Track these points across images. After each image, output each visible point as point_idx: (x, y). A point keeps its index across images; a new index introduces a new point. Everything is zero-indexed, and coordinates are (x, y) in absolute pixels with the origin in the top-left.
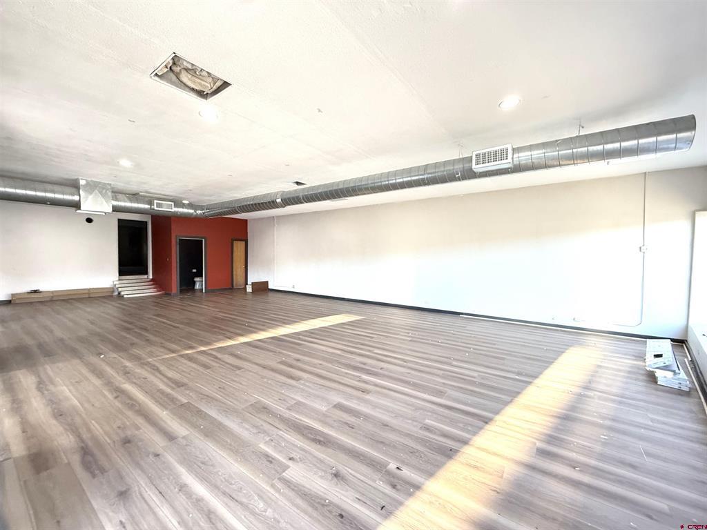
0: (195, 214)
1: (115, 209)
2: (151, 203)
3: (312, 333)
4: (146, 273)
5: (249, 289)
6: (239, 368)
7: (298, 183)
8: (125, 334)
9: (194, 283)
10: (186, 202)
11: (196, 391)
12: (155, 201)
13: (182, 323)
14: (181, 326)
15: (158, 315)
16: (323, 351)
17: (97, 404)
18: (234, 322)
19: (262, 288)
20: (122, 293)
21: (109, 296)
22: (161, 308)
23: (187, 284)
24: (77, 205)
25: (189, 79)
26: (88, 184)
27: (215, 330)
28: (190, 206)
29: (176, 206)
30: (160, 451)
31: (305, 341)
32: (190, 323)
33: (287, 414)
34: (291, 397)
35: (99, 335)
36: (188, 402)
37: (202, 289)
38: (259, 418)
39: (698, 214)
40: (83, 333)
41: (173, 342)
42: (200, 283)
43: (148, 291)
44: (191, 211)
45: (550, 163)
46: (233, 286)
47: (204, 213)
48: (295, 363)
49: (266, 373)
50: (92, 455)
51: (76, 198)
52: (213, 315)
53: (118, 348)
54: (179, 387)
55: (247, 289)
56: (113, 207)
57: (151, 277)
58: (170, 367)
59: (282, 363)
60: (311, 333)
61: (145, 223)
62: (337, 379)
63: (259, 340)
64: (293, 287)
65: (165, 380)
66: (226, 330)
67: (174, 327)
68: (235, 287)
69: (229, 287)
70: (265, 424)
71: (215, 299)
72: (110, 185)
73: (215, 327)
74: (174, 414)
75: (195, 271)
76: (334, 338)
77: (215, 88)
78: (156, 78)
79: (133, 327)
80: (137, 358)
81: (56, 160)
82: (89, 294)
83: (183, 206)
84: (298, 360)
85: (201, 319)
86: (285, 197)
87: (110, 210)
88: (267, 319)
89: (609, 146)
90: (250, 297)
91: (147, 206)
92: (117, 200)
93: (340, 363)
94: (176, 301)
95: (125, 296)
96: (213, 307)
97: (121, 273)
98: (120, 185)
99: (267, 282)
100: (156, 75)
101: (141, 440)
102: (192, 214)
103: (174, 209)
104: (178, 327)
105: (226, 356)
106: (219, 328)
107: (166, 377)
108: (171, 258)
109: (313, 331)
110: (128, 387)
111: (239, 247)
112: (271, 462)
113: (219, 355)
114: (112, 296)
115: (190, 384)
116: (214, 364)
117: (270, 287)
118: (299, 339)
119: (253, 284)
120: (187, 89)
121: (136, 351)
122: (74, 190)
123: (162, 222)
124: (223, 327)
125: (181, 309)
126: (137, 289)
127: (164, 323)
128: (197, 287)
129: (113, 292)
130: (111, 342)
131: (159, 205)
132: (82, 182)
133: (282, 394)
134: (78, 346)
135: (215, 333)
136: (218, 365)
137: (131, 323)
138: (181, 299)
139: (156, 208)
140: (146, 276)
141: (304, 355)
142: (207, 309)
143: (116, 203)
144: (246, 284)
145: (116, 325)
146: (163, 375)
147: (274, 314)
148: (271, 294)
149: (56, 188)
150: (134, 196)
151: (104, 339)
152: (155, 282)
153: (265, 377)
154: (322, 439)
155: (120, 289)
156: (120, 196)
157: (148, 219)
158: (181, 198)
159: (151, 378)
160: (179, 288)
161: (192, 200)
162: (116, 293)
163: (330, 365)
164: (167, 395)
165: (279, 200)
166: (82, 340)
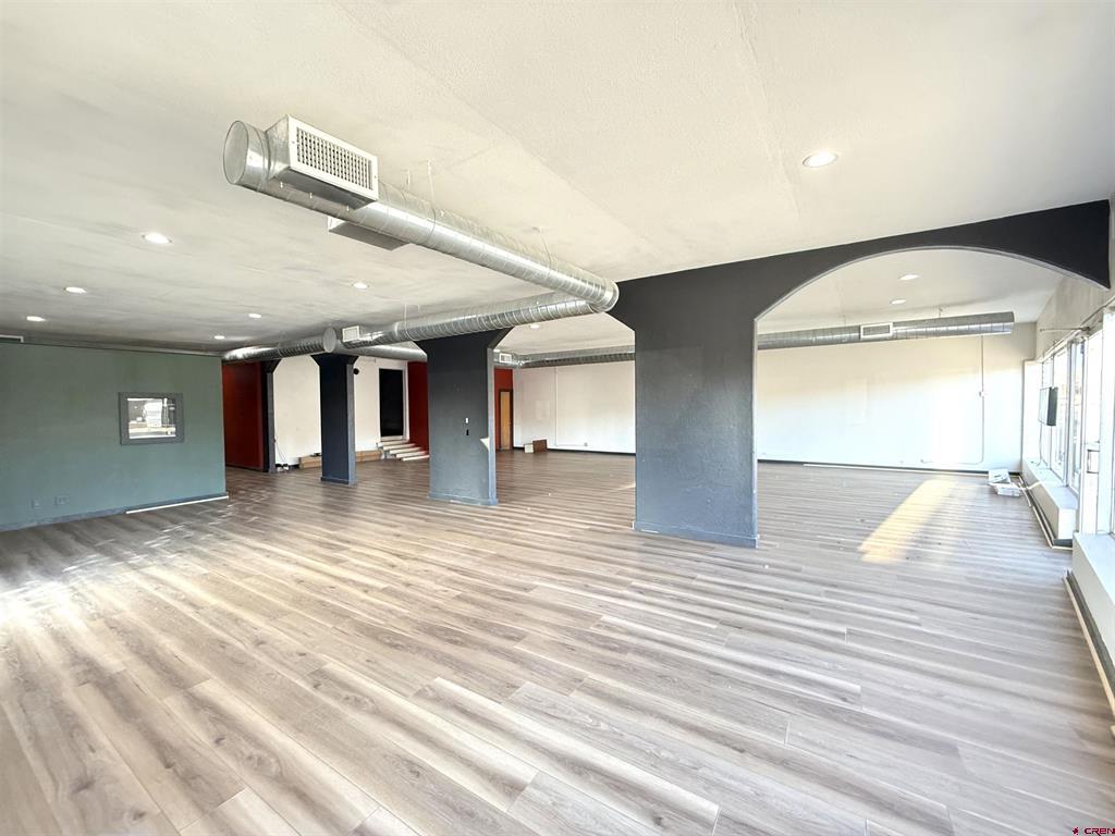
4: (403, 432)
5: (529, 449)
39: (1026, 363)
43: (416, 455)
45: (899, 336)
55: (526, 449)
57: (408, 437)
68: (502, 448)
89: (962, 328)
99: (545, 441)
111: (505, 399)
114: (380, 460)
117: (549, 447)
119: (535, 443)
129: (379, 455)
140: (401, 437)
148: (549, 455)
152: (416, 443)
155: (392, 452)
157: (404, 366)
162: (383, 457)
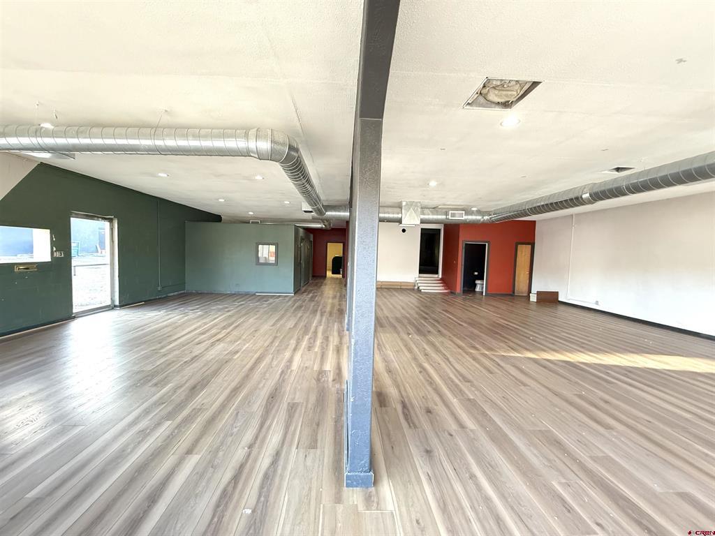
0: (482, 220)
1: (423, 222)
2: (446, 214)
3: (630, 372)
4: (437, 272)
5: (533, 298)
6: (525, 385)
7: (618, 169)
8: (423, 322)
9: (475, 285)
10: (474, 209)
11: (481, 392)
12: (450, 212)
13: (465, 322)
14: (465, 325)
15: (446, 311)
16: (652, 403)
17: (409, 373)
18: (517, 333)
19: (549, 299)
20: (421, 288)
21: (412, 289)
22: (448, 304)
23: (469, 286)
24: (400, 221)
25: (496, 95)
26: (407, 204)
27: (496, 335)
28: (479, 212)
29: (466, 214)
30: (453, 433)
31: (617, 379)
32: (473, 324)
33: (591, 465)
34: (595, 446)
35: (408, 319)
36: (474, 399)
37: (482, 292)
38: (550, 450)
40: (398, 315)
41: (458, 338)
42: (480, 286)
43: (438, 289)
44: (479, 218)
46: (514, 292)
47: (491, 218)
48: (602, 404)
49: (557, 400)
50: (408, 410)
51: (400, 216)
52: (494, 320)
53: (419, 331)
54: (466, 382)
55: (531, 297)
56: (421, 220)
57: (440, 276)
58: (458, 360)
59: (580, 397)
60: (628, 371)
61: (439, 230)
62: (684, 456)
63: (548, 360)
64: (597, 303)
65: (454, 370)
66: (509, 340)
67: (460, 324)
68: (516, 294)
69: (509, 293)
70: (557, 461)
71: (495, 303)
72: (420, 202)
73: (497, 333)
74: (463, 406)
75: (476, 273)
76: (673, 390)
77: (522, 92)
78: (468, 107)
79: (429, 318)
80: (432, 345)
81: (392, 190)
82: (401, 286)
83: (472, 213)
84: (606, 402)
85: (483, 322)
86: (595, 190)
87: (419, 222)
88: (557, 337)
90: (534, 307)
91: (444, 217)
92: (424, 214)
93: (690, 433)
94: (459, 300)
95: (422, 291)
96: (494, 312)
97: (421, 272)
98: (427, 202)
99: (558, 292)
100: (469, 104)
101: (439, 416)
102: (480, 220)
103: (465, 217)
104: (462, 325)
105: (509, 366)
106: (500, 335)
107: (454, 368)
108: (457, 261)
109: (631, 369)
110: (426, 365)
111: (523, 251)
112: (569, 511)
113: (502, 364)
114: (414, 289)
115: (475, 382)
116: (497, 371)
117: (560, 299)
118: (608, 374)
119: (539, 293)
120: (493, 105)
121: (431, 338)
122: (399, 210)
123: (452, 230)
124: (505, 335)
125: (464, 309)
126: (431, 285)
127: (450, 318)
128: (478, 289)
129: (415, 286)
130: (416, 327)
131: (453, 215)
132: (404, 204)
133: (582, 436)
134: (397, 325)
135: (495, 338)
136: (501, 373)
137: (427, 314)
138: (464, 300)
139: (450, 218)
140: (436, 276)
141: (618, 399)
142: (487, 312)
143: (422, 217)
144: (530, 291)
145: (417, 313)
146: (451, 365)
147: (567, 333)
148: (561, 308)
149: (390, 210)
150: (435, 209)
151: (410, 323)
152: (444, 281)
153: (556, 406)
154: (653, 529)
155: (419, 285)
156: (426, 211)
157: (441, 227)
158: (470, 206)
159: (443, 364)
160: (462, 289)
161: (479, 207)
162: (416, 288)
163: (669, 430)
164: (456, 385)
165: (586, 196)
166: (398, 320)
